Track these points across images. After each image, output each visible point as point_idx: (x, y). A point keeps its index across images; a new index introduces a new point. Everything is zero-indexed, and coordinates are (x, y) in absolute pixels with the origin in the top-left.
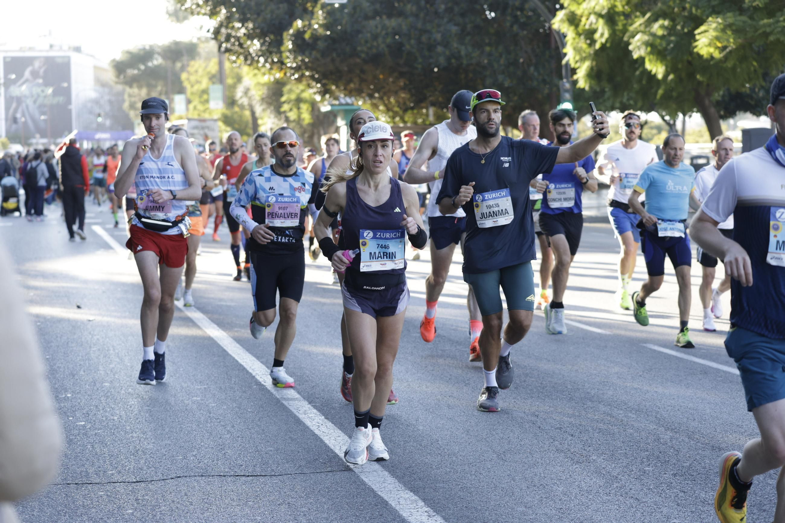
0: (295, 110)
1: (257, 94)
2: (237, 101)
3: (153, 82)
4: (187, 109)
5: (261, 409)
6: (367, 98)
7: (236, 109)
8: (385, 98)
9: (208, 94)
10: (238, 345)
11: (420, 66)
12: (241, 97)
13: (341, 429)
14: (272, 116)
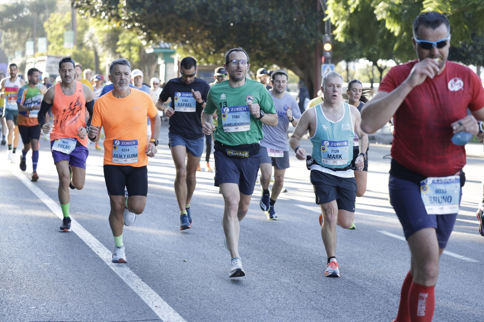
0: (127, 51)
1: (99, 38)
2: (84, 44)
3: (23, 28)
4: (48, 49)
5: (95, 273)
6: (181, 44)
7: (84, 49)
8: (194, 44)
9: (63, 38)
10: (79, 225)
11: (220, 22)
12: (87, 41)
13: (153, 289)
14: (110, 55)
